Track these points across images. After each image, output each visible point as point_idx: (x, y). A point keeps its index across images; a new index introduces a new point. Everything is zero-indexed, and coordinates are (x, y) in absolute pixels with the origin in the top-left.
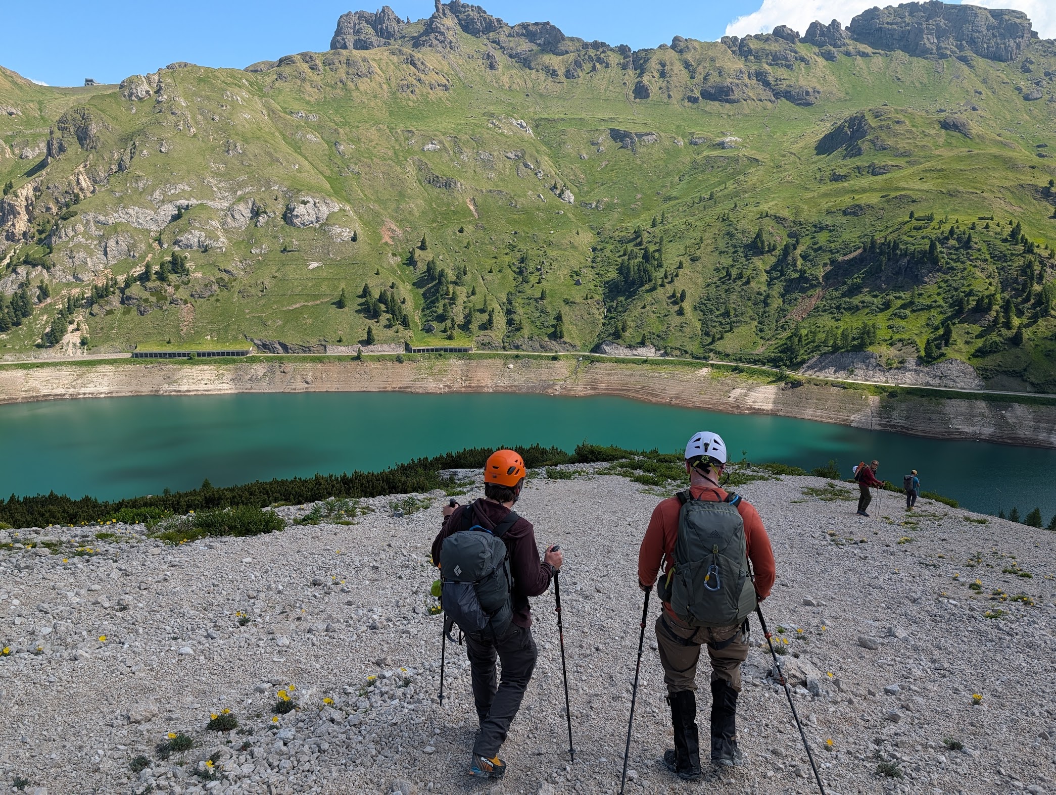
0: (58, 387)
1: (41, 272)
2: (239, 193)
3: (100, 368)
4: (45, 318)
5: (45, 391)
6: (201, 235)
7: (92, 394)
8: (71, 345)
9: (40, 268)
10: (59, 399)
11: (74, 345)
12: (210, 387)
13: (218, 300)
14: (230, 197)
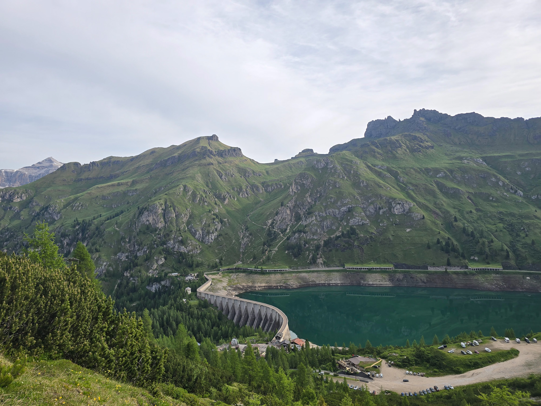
0: (321, 281)
1: (303, 235)
2: (370, 201)
3: (334, 273)
4: (308, 253)
5: (317, 282)
6: (359, 219)
7: (335, 284)
8: (320, 264)
9: (302, 233)
10: (323, 285)
11: (321, 263)
12: (382, 283)
13: (371, 246)
14: (366, 203)
